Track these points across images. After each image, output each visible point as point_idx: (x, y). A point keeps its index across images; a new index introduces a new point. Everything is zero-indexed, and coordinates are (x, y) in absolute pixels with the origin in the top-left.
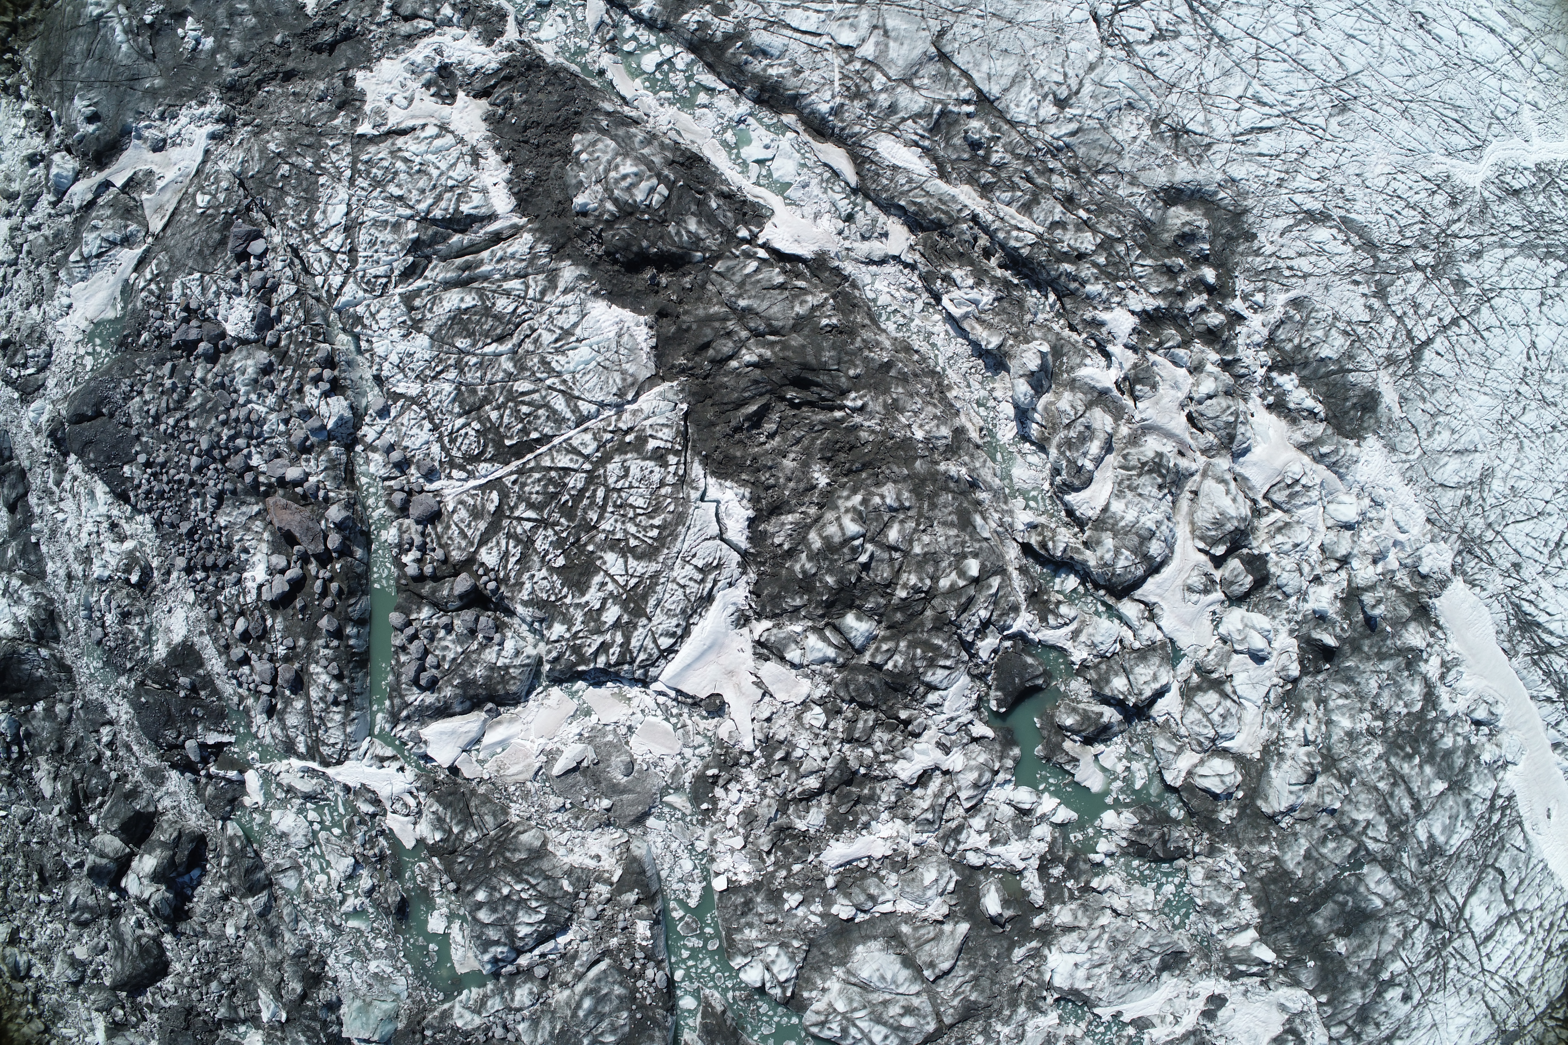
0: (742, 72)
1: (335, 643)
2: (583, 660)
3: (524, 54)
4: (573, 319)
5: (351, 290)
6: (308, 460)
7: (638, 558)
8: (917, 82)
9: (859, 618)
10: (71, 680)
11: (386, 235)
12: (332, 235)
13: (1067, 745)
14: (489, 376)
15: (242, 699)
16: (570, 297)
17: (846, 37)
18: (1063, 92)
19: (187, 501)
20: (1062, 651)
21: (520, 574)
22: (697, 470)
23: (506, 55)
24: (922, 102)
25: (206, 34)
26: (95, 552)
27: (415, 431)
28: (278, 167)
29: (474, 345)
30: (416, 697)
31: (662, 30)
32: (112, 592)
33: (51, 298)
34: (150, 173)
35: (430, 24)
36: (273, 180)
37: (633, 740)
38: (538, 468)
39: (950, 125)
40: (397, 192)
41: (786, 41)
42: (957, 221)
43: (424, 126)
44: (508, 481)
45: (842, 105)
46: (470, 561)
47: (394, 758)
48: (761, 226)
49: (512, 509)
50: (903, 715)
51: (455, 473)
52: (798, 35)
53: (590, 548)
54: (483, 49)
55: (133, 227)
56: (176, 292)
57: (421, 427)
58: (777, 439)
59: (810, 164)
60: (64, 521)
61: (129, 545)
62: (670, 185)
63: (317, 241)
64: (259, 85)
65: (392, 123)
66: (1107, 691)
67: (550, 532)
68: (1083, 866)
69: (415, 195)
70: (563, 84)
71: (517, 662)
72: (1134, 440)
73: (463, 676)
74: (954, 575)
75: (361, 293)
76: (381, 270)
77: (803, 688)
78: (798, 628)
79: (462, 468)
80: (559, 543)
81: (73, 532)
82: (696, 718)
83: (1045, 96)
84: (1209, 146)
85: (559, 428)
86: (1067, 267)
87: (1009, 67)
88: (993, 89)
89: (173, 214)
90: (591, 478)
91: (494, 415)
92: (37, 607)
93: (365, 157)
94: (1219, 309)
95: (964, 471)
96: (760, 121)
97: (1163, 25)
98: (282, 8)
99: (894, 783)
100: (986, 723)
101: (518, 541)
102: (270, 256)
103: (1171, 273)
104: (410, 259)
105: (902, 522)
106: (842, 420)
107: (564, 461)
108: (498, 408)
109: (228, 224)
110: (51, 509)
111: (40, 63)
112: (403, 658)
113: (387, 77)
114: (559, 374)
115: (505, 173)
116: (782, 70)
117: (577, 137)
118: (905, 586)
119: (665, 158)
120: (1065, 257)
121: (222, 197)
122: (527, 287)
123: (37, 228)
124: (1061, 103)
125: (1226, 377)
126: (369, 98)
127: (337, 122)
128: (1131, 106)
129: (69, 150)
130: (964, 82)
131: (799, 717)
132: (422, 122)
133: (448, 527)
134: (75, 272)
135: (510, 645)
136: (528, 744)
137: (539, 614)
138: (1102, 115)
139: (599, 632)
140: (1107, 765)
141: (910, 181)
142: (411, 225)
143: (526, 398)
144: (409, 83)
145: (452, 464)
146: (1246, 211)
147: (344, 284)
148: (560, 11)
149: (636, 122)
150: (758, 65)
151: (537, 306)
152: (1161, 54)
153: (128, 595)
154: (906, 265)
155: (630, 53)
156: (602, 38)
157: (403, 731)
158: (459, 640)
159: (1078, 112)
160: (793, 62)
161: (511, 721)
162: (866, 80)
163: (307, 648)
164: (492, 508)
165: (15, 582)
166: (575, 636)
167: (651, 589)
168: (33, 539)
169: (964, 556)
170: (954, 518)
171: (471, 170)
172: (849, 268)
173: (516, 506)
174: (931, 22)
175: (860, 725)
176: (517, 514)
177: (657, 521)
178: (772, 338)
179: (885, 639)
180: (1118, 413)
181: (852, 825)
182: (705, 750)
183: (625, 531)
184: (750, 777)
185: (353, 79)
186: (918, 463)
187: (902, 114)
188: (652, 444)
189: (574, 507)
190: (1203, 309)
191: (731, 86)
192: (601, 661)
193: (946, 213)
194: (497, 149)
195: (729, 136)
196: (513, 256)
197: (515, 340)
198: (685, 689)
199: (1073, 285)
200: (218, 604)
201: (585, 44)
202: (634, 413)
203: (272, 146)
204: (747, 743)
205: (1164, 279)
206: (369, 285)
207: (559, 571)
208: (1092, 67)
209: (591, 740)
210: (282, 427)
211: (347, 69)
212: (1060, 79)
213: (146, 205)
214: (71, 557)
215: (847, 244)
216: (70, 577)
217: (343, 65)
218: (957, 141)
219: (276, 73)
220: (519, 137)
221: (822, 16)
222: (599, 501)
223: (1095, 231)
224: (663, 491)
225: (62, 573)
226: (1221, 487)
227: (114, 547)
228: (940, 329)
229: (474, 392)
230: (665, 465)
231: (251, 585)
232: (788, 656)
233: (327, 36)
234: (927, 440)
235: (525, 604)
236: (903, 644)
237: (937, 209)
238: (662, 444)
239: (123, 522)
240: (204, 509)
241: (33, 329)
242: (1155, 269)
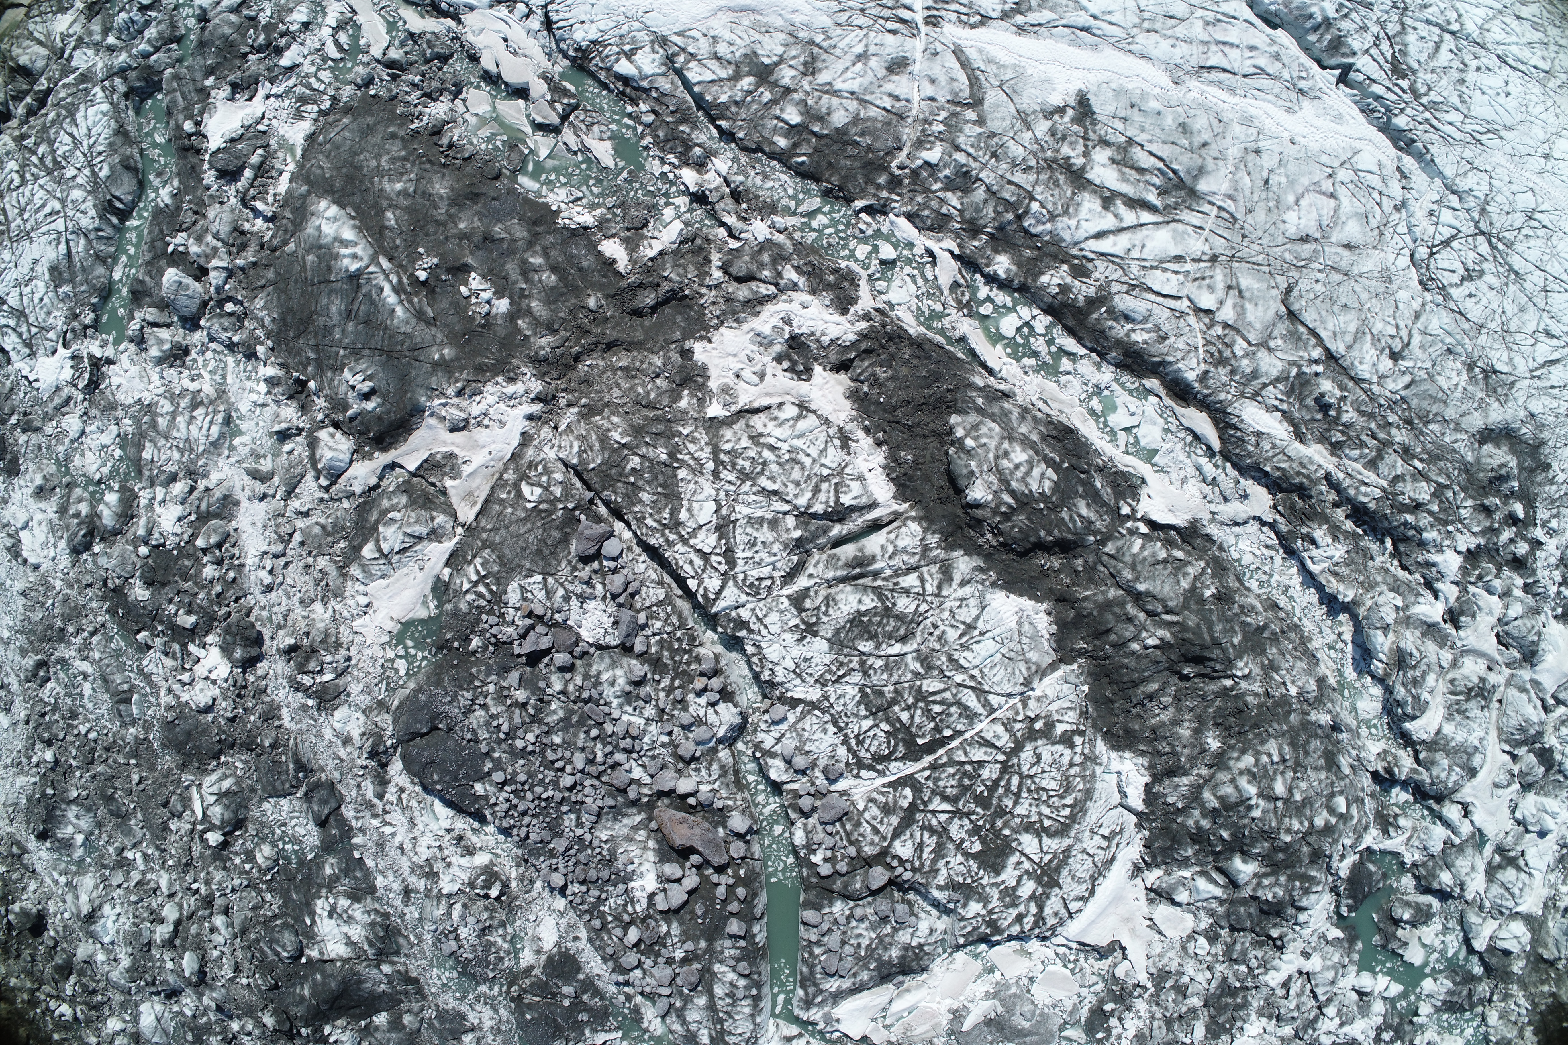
0: (1106, 338)
1: (742, 943)
2: (998, 930)
3: (884, 325)
4: (975, 612)
5: (731, 595)
6: (698, 770)
7: (1051, 836)
8: (1272, 344)
9: (1245, 861)
10: (420, 992)
11: (765, 534)
12: (701, 535)
13: (1400, 933)
14: (895, 678)
15: (629, 998)
16: (968, 590)
17: (1207, 301)
18: (1397, 346)
19: (559, 817)
20: (1396, 855)
21: (934, 861)
22: (1101, 746)
23: (863, 325)
24: (1279, 365)
25: (499, 294)
26: (438, 866)
27: (819, 735)
28: (625, 459)
29: (878, 646)
30: (832, 985)
31: (1016, 290)
32: (465, 906)
33: (339, 594)
34: (451, 456)
35: (772, 289)
36: (621, 473)
37: (1034, 989)
38: (952, 762)
39: (1302, 385)
40: (770, 486)
41: (1149, 306)
42: (1316, 482)
43: (780, 405)
44: (921, 777)
45: (1207, 372)
46: (883, 857)
47: (800, 1035)
48: (1136, 497)
49: (925, 803)
50: (1275, 933)
51: (864, 773)
52: (1160, 299)
53: (1007, 832)
54: (837, 318)
55: (440, 519)
56: (513, 595)
57: (825, 731)
58: (1172, 709)
59: (1173, 428)
60: (393, 835)
61: (481, 859)
62: (1056, 467)
63: (685, 542)
64: (577, 358)
65: (743, 401)
66: (1436, 886)
67: (966, 821)
68: (1408, 1028)
69: (791, 489)
70: (929, 357)
71: (932, 940)
72: (1454, 664)
73: (879, 960)
74: (1325, 813)
75: (744, 598)
76: (766, 571)
77: (1188, 922)
78: (1187, 874)
79: (871, 768)
80: (975, 831)
81: (408, 846)
82: (1091, 961)
83: (1382, 351)
84: (1513, 384)
85: (971, 724)
86: (1410, 518)
87: (1349, 322)
88: (1338, 347)
89: (487, 501)
90: (1005, 768)
91: (905, 716)
92: (373, 924)
93: (727, 447)
94: (1524, 538)
95: (1328, 717)
96: (1122, 385)
97: (1471, 266)
98: (585, 264)
99: (1265, 991)
100: (1337, 926)
101: (932, 831)
102: (626, 557)
103: (1487, 511)
104: (795, 559)
105: (1283, 773)
106: (1232, 689)
107: (978, 754)
108: (908, 708)
109: (571, 520)
110: (375, 823)
111: (282, 322)
112: (817, 951)
113: (731, 350)
114: (965, 670)
115: (879, 457)
116: (1146, 336)
117: (954, 419)
118: (1289, 831)
119: (1040, 434)
120: (1404, 508)
121: (558, 491)
122: (922, 581)
123: (307, 514)
124: (1395, 356)
125: (1529, 599)
126: (713, 372)
127: (683, 404)
128: (1449, 351)
129: (336, 425)
130: (1313, 341)
131: (1184, 948)
132: (778, 400)
133: (858, 824)
134: (374, 570)
135: (924, 926)
136: (934, 1006)
137: (955, 896)
138: (1428, 364)
139: (1014, 905)
140: (1427, 942)
141: (1274, 446)
142: (791, 521)
143: (938, 698)
144: (757, 357)
145: (860, 765)
146: (1543, 443)
147: (722, 588)
148: (907, 270)
149: (1006, 395)
150: (1120, 330)
151: (936, 601)
152: (1470, 295)
153: (486, 908)
154: (1263, 523)
155: (986, 317)
156: (959, 302)
157: (815, 1014)
158: (872, 927)
159: (1409, 364)
160: (1157, 328)
161: (918, 987)
162: (1227, 345)
163: (710, 950)
164: (905, 804)
165: (344, 903)
166: (991, 912)
167: (1064, 862)
168: (357, 855)
169: (1332, 795)
170: (1322, 762)
171: (842, 454)
172: (1213, 530)
173: (930, 800)
174: (1279, 279)
175: (1238, 947)
176: (931, 807)
177: (1069, 801)
178: (1168, 618)
179: (1265, 875)
180: (1442, 641)
181: (1229, 1031)
182: (1100, 987)
183: (1040, 814)
184: (1141, 1006)
185: (691, 351)
186: (1293, 717)
187: (1263, 380)
188: (1060, 729)
189: (991, 796)
190: (1512, 540)
191: (1092, 350)
192: (1015, 930)
193: (1307, 477)
194: (867, 430)
195: (1095, 403)
196: (905, 551)
197: (919, 639)
198: (1087, 941)
199: (1412, 532)
200: (602, 916)
201: (938, 307)
202: (1039, 699)
203: (616, 435)
204: (1142, 977)
205: (1482, 517)
206: (754, 589)
207: (975, 856)
208: (1417, 316)
209: (995, 996)
210: (665, 739)
211: (683, 340)
212: (1393, 332)
213: (451, 492)
214: (406, 871)
215: (1213, 507)
216: (407, 892)
217: (678, 335)
218: (1310, 402)
219: (596, 344)
220: (888, 416)
221: (1181, 277)
222: (1014, 788)
223: (1428, 480)
224: (1072, 771)
225: (397, 886)
226: (1524, 696)
227: (465, 861)
228: (1295, 579)
229: (880, 693)
230: (1072, 746)
231: (641, 896)
232: (1178, 899)
233: (648, 299)
234: (1300, 694)
235: (940, 888)
236: (1283, 879)
237: (1299, 473)
238: (1068, 727)
239: (469, 834)
240: (580, 825)
241: (327, 634)
242: (1474, 508)
